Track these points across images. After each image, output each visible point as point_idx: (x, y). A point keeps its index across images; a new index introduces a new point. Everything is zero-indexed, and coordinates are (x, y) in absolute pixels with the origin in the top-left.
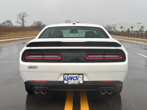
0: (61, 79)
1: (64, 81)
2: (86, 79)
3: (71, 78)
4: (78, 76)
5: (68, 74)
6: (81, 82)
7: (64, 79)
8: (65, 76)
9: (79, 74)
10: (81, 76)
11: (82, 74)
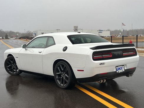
0: (115, 70)
1: (116, 71)
2: (126, 69)
3: (119, 69)
4: (122, 67)
5: (118, 66)
6: (124, 71)
7: (116, 70)
8: (117, 67)
9: (122, 66)
10: (123, 66)
11: (124, 65)
